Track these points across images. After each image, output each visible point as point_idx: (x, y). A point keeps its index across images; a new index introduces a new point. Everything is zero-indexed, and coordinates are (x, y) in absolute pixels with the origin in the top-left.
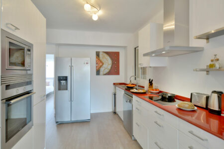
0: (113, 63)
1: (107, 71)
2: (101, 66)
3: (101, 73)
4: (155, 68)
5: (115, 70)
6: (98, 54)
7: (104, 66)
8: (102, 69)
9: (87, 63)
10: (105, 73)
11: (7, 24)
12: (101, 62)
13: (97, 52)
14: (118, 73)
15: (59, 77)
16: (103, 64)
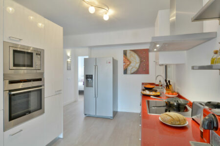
0: (141, 62)
1: (135, 70)
2: (128, 65)
3: (129, 72)
4: (177, 65)
5: (144, 69)
6: (125, 53)
7: (131, 64)
8: (129, 68)
9: (109, 63)
10: (132, 72)
11: (10, 37)
12: (128, 60)
13: (124, 51)
14: (147, 72)
15: (87, 76)
16: (130, 62)
